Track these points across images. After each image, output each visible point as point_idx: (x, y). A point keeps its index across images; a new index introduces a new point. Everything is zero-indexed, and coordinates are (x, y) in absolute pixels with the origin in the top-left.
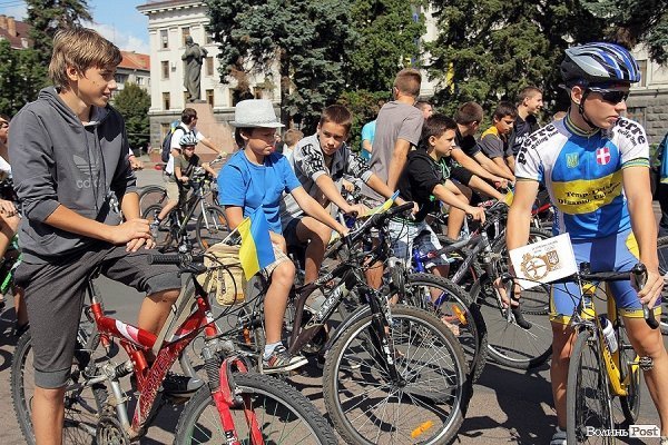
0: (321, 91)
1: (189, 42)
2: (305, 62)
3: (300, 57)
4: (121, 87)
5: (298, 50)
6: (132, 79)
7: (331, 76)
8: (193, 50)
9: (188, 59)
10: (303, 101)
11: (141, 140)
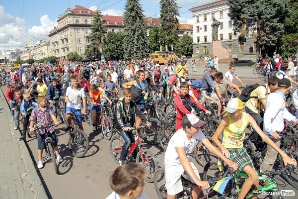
0: (275, 35)
1: (214, 20)
2: (271, 24)
3: (268, 23)
4: (182, 35)
5: (268, 20)
6: (185, 33)
7: (279, 29)
8: (216, 22)
9: (213, 26)
10: (268, 40)
11: (189, 53)
